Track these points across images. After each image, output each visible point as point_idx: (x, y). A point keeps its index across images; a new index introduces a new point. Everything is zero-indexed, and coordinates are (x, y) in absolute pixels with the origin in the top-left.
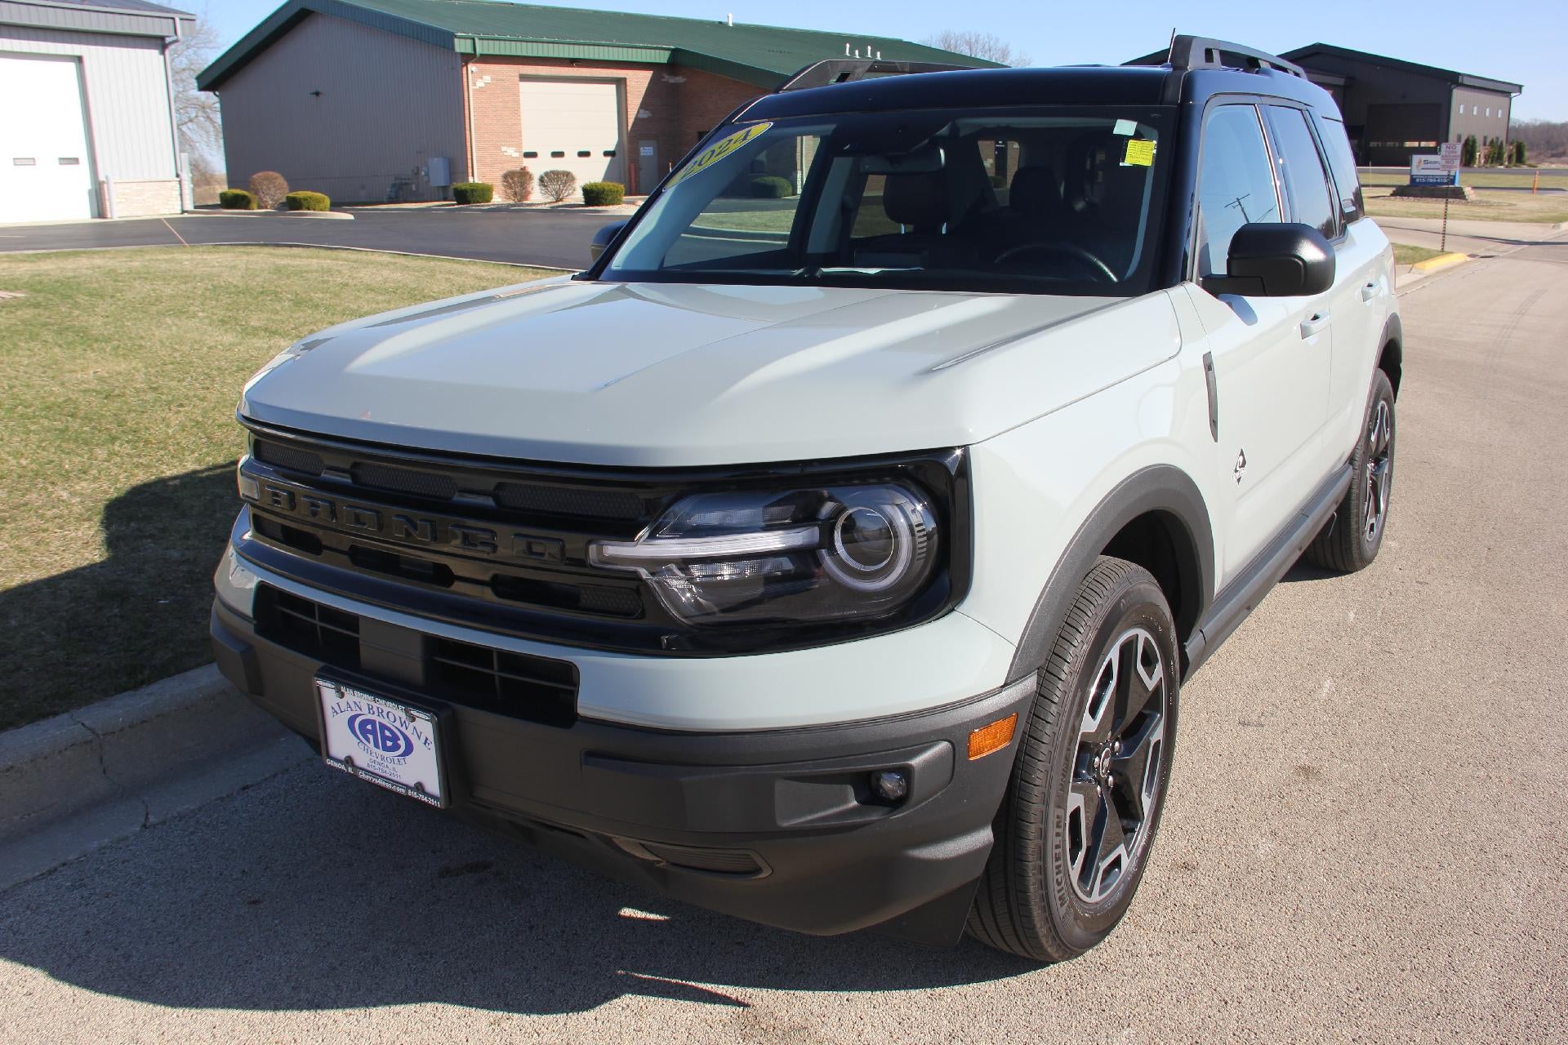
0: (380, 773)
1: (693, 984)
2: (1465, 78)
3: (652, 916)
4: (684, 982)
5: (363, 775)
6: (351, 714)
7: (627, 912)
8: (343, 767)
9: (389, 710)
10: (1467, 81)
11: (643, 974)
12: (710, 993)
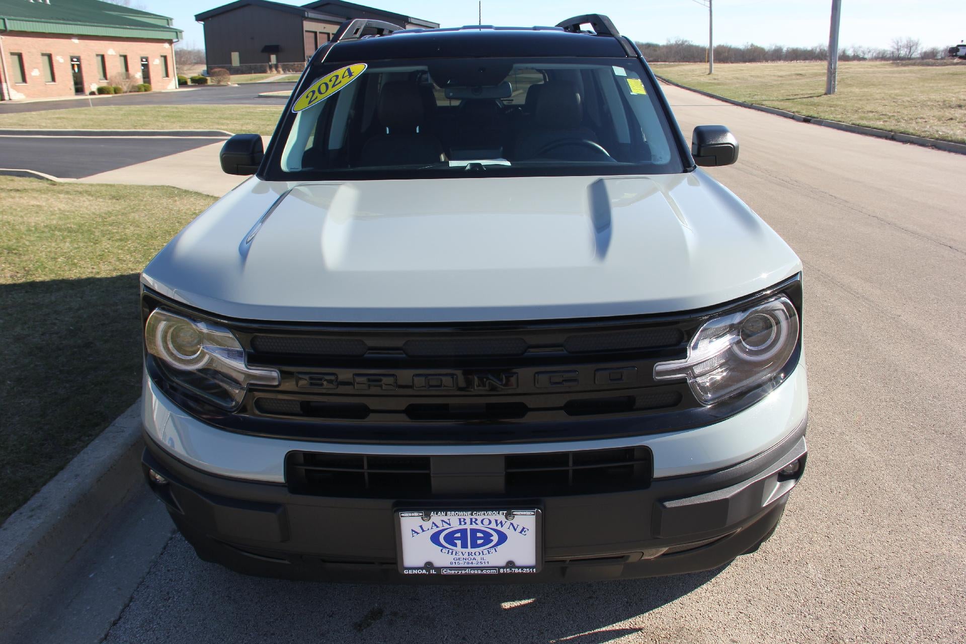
0: (466, 565)
1: (599, 630)
2: (412, 19)
3: (524, 602)
4: (593, 631)
5: (444, 572)
6: (435, 530)
7: (507, 605)
8: (424, 572)
9: (483, 517)
10: (413, 21)
11: (566, 637)
12: (615, 631)
